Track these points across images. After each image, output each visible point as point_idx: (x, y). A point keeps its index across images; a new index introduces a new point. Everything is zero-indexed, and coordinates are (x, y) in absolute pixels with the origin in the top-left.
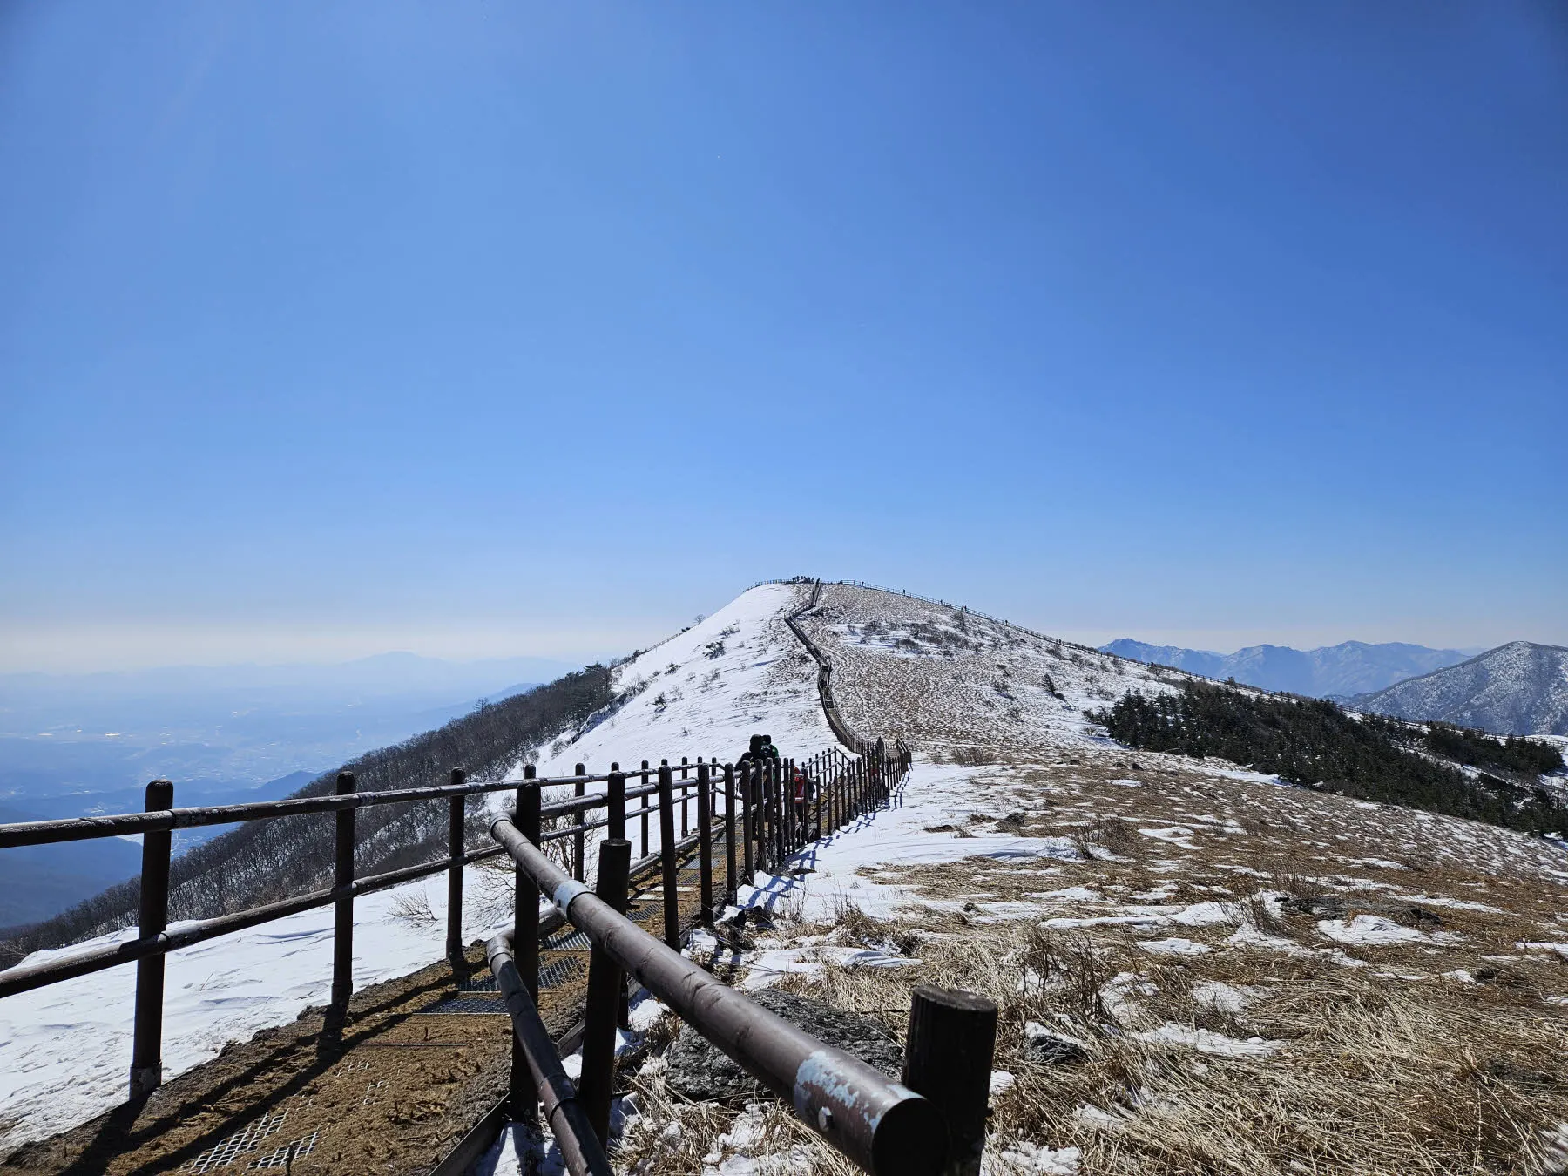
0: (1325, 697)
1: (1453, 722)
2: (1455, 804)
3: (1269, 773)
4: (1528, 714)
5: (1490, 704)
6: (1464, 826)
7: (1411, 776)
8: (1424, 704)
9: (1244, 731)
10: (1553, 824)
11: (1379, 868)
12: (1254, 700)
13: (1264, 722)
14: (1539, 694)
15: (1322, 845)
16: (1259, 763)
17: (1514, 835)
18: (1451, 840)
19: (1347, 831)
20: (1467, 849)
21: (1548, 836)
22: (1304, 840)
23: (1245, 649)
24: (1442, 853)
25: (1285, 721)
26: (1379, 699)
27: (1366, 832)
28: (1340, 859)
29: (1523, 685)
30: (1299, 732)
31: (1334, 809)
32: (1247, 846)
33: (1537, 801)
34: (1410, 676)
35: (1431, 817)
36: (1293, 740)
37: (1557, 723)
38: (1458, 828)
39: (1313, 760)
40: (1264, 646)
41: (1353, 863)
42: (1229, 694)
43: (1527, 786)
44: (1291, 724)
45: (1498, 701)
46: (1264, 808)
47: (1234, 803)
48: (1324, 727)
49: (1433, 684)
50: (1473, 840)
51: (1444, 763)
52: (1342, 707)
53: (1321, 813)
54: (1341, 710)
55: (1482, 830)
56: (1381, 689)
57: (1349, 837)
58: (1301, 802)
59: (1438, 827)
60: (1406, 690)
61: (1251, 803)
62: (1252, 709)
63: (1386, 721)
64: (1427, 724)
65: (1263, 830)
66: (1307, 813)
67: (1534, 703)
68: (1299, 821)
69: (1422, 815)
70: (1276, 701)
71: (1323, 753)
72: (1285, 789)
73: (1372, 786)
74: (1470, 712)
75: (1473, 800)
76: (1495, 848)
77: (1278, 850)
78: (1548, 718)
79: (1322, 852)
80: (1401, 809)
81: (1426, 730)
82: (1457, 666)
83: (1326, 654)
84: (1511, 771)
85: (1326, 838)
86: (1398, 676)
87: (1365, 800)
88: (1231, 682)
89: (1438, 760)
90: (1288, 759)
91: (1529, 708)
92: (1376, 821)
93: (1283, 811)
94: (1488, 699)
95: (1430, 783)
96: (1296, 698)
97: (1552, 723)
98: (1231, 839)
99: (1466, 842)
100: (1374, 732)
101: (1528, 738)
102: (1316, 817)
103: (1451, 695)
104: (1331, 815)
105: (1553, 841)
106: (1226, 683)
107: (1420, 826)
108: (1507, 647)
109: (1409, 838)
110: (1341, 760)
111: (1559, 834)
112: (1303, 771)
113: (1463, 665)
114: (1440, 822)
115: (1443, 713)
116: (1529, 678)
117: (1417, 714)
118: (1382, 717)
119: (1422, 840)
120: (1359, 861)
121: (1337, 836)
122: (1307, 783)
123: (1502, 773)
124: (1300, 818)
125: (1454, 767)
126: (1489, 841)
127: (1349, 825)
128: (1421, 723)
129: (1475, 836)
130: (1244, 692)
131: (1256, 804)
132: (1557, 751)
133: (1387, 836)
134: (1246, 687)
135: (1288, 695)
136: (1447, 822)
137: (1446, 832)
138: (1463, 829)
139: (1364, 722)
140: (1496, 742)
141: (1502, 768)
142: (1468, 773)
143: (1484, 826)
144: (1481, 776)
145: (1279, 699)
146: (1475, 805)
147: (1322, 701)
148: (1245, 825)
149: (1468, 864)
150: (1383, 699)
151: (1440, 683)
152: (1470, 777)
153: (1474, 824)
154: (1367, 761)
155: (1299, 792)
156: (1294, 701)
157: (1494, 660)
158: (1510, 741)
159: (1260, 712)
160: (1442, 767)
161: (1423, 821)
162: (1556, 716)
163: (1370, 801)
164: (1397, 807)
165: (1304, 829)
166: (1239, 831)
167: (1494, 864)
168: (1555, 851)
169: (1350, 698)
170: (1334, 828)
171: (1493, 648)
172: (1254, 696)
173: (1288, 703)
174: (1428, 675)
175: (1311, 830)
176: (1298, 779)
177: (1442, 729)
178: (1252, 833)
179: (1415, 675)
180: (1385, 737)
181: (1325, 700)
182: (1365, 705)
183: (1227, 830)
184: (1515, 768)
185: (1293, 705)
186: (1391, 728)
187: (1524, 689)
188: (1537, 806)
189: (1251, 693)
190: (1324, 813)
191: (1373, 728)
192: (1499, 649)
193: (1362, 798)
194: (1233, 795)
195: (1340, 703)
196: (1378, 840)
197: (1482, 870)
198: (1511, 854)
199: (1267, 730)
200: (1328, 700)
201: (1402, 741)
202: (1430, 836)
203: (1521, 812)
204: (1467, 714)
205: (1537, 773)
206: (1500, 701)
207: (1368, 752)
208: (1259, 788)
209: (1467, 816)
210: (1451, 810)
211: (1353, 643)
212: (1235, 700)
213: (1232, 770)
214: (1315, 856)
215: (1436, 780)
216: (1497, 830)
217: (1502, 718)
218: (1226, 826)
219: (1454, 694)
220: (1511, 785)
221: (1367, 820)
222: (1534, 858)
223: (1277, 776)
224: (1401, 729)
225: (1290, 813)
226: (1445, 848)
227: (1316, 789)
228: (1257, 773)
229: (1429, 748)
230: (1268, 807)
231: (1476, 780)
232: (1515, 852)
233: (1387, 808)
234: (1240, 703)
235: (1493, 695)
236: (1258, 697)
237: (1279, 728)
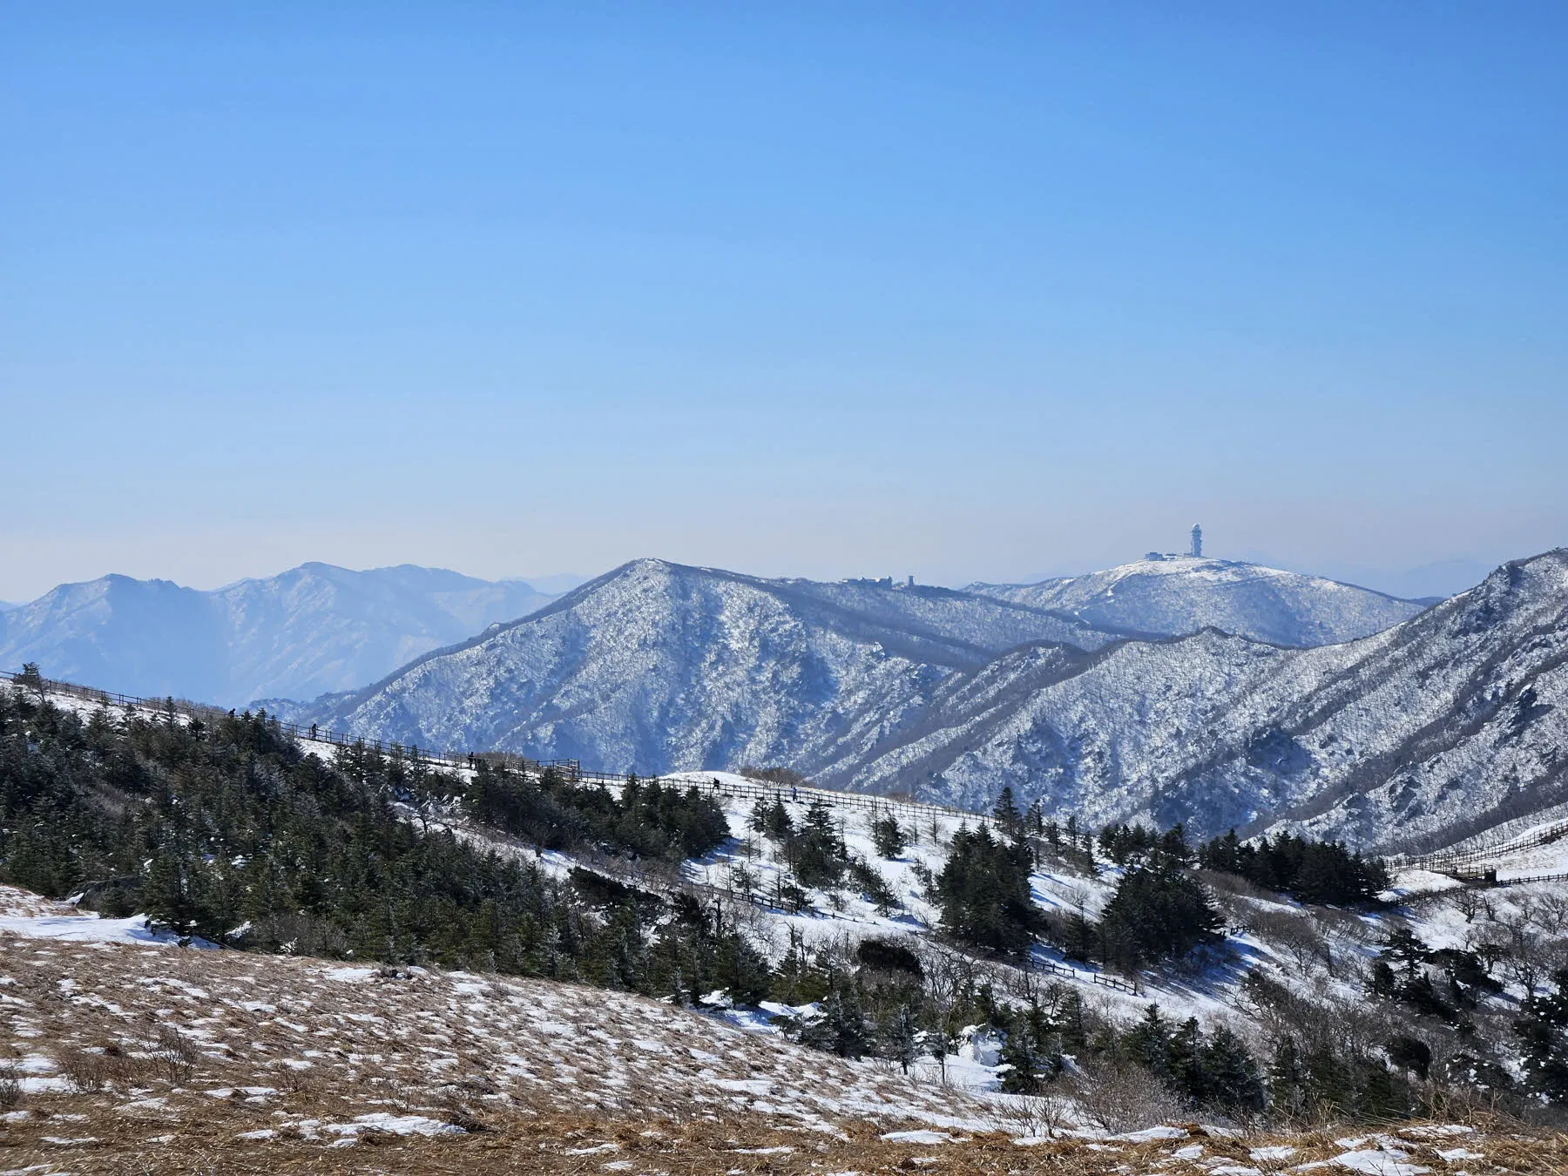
0: (253, 704)
1: (519, 751)
2: (529, 945)
3: (124, 913)
4: (661, 727)
5: (590, 707)
6: (550, 999)
7: (439, 887)
8: (462, 711)
9: (62, 805)
10: (713, 972)
11: (396, 1139)
12: (86, 721)
13: (112, 779)
14: (683, 679)
15: (258, 1094)
16: (99, 888)
17: (646, 1008)
18: (525, 1036)
19: (310, 1047)
20: (558, 1053)
21: (706, 1000)
22: (215, 1086)
23: (64, 589)
24: (510, 1070)
25: (162, 773)
26: (371, 704)
27: (351, 1041)
28: (308, 1127)
29: (654, 658)
30: (196, 798)
31: (280, 993)
32: (79, 1129)
33: (680, 921)
34: (433, 646)
35: (485, 986)
36: (181, 823)
37: (714, 743)
38: (539, 1004)
39: (227, 869)
40: (112, 577)
41: (338, 1135)
42: (25, 709)
43: (659, 888)
44: (175, 781)
45: (606, 698)
46: (115, 1009)
47: (40, 1007)
48: (254, 784)
49: (479, 663)
50: (568, 1030)
51: (506, 850)
52: (293, 729)
53: (250, 1006)
54: (291, 738)
55: (586, 1004)
56: (376, 681)
57: (315, 1061)
58: (202, 984)
59: (500, 1009)
60: (426, 681)
61: (83, 1000)
62: (82, 746)
63: (388, 759)
64: (471, 759)
65: (117, 1075)
66: (218, 1011)
67: (671, 702)
68: (199, 1034)
69: (467, 983)
70: (140, 722)
71: (253, 849)
72: (165, 954)
73: (360, 923)
74: (551, 728)
75: (565, 931)
76: (613, 1043)
77: (158, 1126)
78: (698, 734)
79: (262, 1114)
80: (422, 972)
81: (468, 774)
82: (526, 620)
83: (255, 594)
84: (633, 858)
85: (263, 1069)
86: (410, 647)
87: (346, 959)
88: (30, 677)
89: (491, 845)
90: (168, 872)
91: (664, 712)
92: (371, 1010)
93: (161, 1012)
94: (587, 695)
95: (477, 901)
96: (188, 711)
97: (706, 744)
98: (40, 1114)
99: (556, 1036)
100: (362, 790)
101: (664, 782)
102: (239, 1019)
103: (514, 687)
104: (271, 1008)
105: (716, 1010)
106: (18, 680)
107: (463, 1010)
108: (623, 572)
109: (441, 1045)
110: (290, 863)
111: (726, 994)
112: (205, 901)
113: (537, 616)
114: (502, 994)
115: (500, 731)
116: (665, 643)
117: (447, 736)
118: (378, 750)
119: (468, 1044)
120: (349, 1129)
121: (288, 1061)
122: (213, 931)
123: (616, 863)
124: (202, 1027)
125: (523, 858)
126: (601, 1027)
127: (313, 1028)
128: (457, 757)
129: (575, 1020)
130: (63, 703)
131: (97, 1001)
132: (717, 807)
133: (396, 1045)
134: (67, 688)
135: (170, 706)
136: (517, 994)
137: (514, 1017)
138: (549, 1006)
139: (340, 764)
140: (603, 795)
141: (616, 853)
142: (550, 871)
143: (589, 994)
144: (577, 874)
145: (147, 717)
146: (567, 946)
147: (247, 716)
148: (71, 1064)
149: (562, 1089)
150: (379, 704)
151: (493, 661)
152: (554, 880)
153: (570, 991)
154: (346, 861)
155: (199, 955)
156: (184, 721)
157: (598, 603)
158: (632, 790)
159: (102, 753)
160: (499, 859)
161: (467, 997)
162: (712, 728)
163: (357, 959)
164: (414, 969)
165: (211, 1054)
166: (58, 1084)
167: (610, 1082)
168: (722, 1035)
169: (308, 706)
170: (280, 1042)
171: (596, 575)
172: (85, 710)
173: (171, 725)
174: (472, 643)
175: (229, 1054)
176: (193, 923)
177: (500, 769)
178: (90, 1086)
179: (444, 644)
180: (383, 800)
181: (254, 714)
182: (341, 721)
183: (29, 1086)
184: (641, 851)
185: (181, 730)
186: (396, 776)
187: (655, 668)
188: (681, 932)
189: (79, 704)
190: (258, 1005)
191: (361, 777)
192: (609, 577)
193: (337, 955)
194: (37, 984)
195: (286, 719)
196: (377, 1058)
197: (589, 1100)
198: (642, 1052)
199: (118, 800)
200: (263, 714)
201: (417, 802)
202: (482, 1032)
203: (656, 949)
204: (546, 732)
205: (680, 860)
206: (608, 697)
207: (347, 838)
208: (100, 957)
209: (552, 974)
210: (520, 962)
211: (315, 568)
212: (40, 725)
213: (31, 914)
214: (248, 1129)
215: (487, 893)
216: (616, 1000)
217: (613, 735)
218: (25, 1075)
219: (521, 686)
220: (633, 890)
221: (351, 1011)
222: (685, 1054)
223: (141, 918)
224: (417, 773)
225: (179, 1016)
226: (514, 1058)
227: (242, 944)
228: (95, 915)
229: (475, 818)
230: (125, 1007)
231: (567, 884)
232: (650, 1047)
233: (394, 973)
234: (54, 732)
235: (595, 684)
236: (98, 715)
237: (146, 793)
